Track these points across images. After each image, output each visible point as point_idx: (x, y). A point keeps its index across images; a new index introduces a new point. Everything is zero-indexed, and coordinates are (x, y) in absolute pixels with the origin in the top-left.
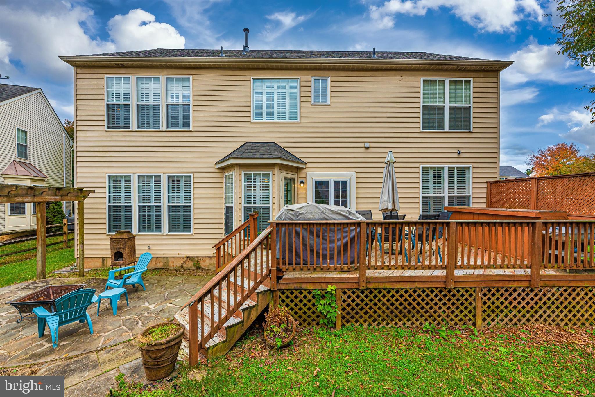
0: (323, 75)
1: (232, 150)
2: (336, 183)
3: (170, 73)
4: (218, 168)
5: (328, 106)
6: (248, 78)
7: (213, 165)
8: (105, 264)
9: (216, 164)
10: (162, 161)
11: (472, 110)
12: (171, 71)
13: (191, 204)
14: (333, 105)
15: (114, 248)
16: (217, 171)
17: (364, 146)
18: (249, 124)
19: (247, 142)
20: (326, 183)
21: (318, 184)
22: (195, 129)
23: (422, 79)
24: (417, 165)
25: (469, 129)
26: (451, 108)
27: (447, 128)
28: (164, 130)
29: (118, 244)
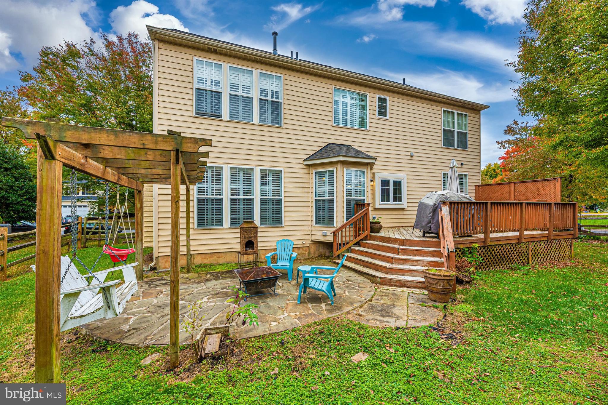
0: (384, 95)
1: (318, 149)
2: (395, 182)
3: (262, 69)
4: (306, 165)
5: (387, 120)
6: (330, 87)
7: (301, 161)
8: (192, 262)
9: (304, 161)
10: (254, 154)
11: (468, 136)
12: (263, 67)
13: (283, 198)
14: (391, 120)
15: (245, 238)
16: (304, 167)
17: (410, 155)
18: (330, 128)
19: (330, 144)
20: (388, 182)
21: (383, 182)
22: (285, 126)
23: (443, 109)
24: (439, 171)
25: (466, 148)
26: (458, 132)
27: (456, 147)
28: (256, 124)
29: (249, 234)
